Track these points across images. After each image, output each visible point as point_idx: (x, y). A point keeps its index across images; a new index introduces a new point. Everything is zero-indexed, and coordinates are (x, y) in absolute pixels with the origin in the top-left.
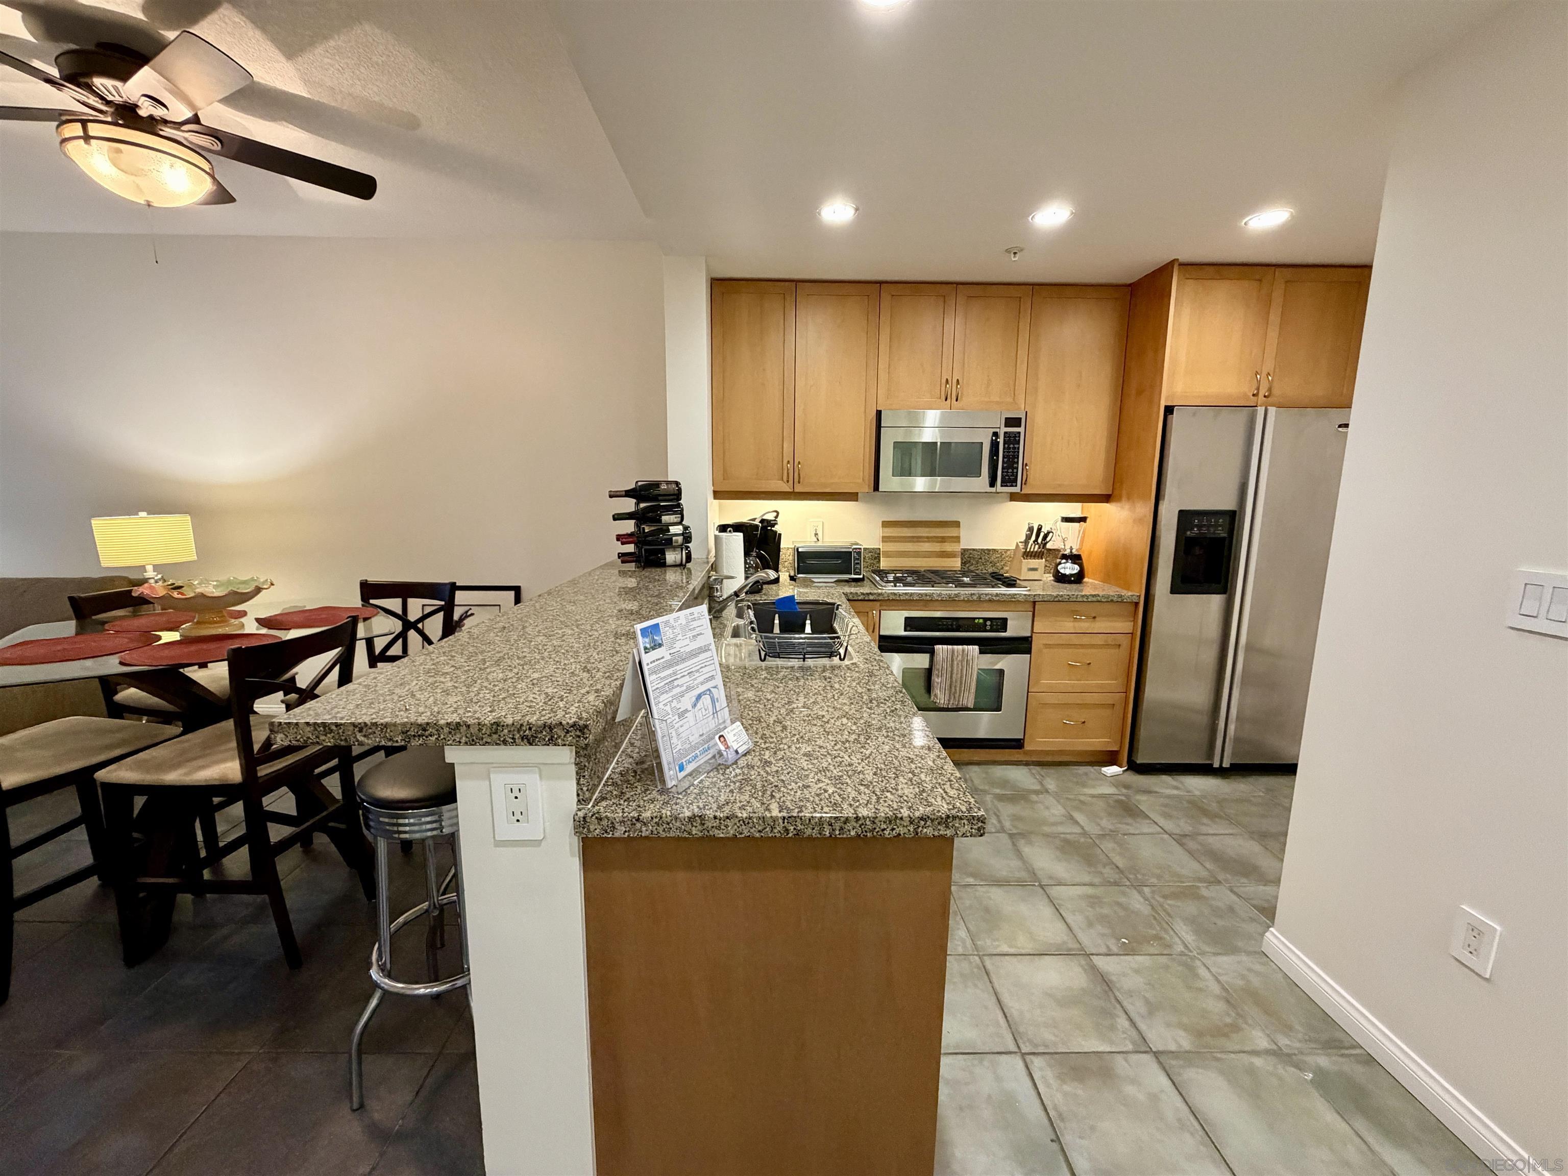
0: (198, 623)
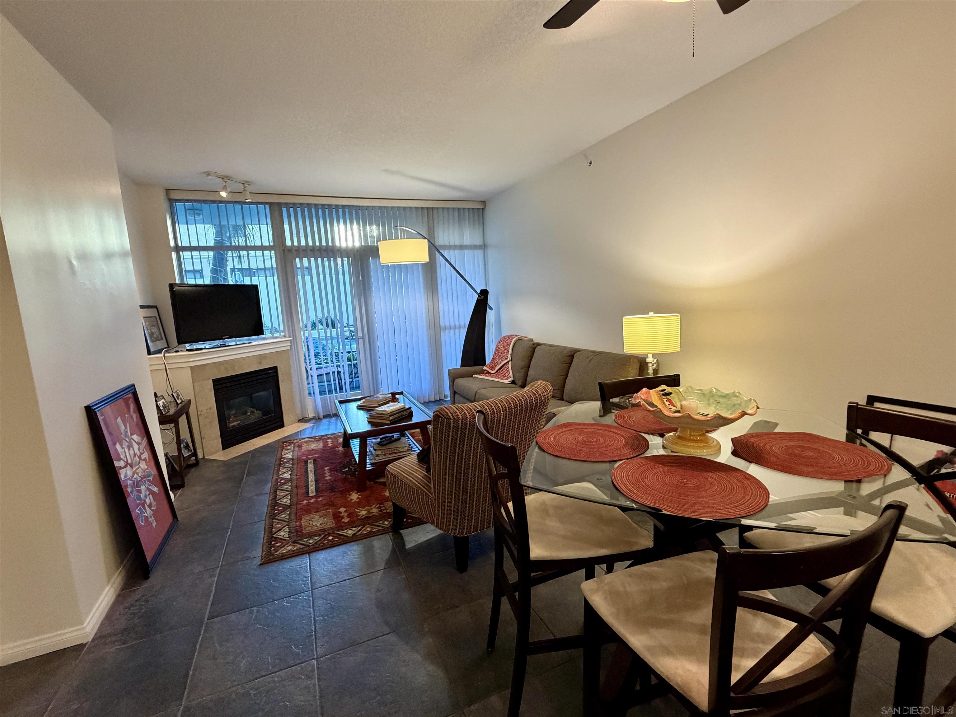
0: (680, 438)
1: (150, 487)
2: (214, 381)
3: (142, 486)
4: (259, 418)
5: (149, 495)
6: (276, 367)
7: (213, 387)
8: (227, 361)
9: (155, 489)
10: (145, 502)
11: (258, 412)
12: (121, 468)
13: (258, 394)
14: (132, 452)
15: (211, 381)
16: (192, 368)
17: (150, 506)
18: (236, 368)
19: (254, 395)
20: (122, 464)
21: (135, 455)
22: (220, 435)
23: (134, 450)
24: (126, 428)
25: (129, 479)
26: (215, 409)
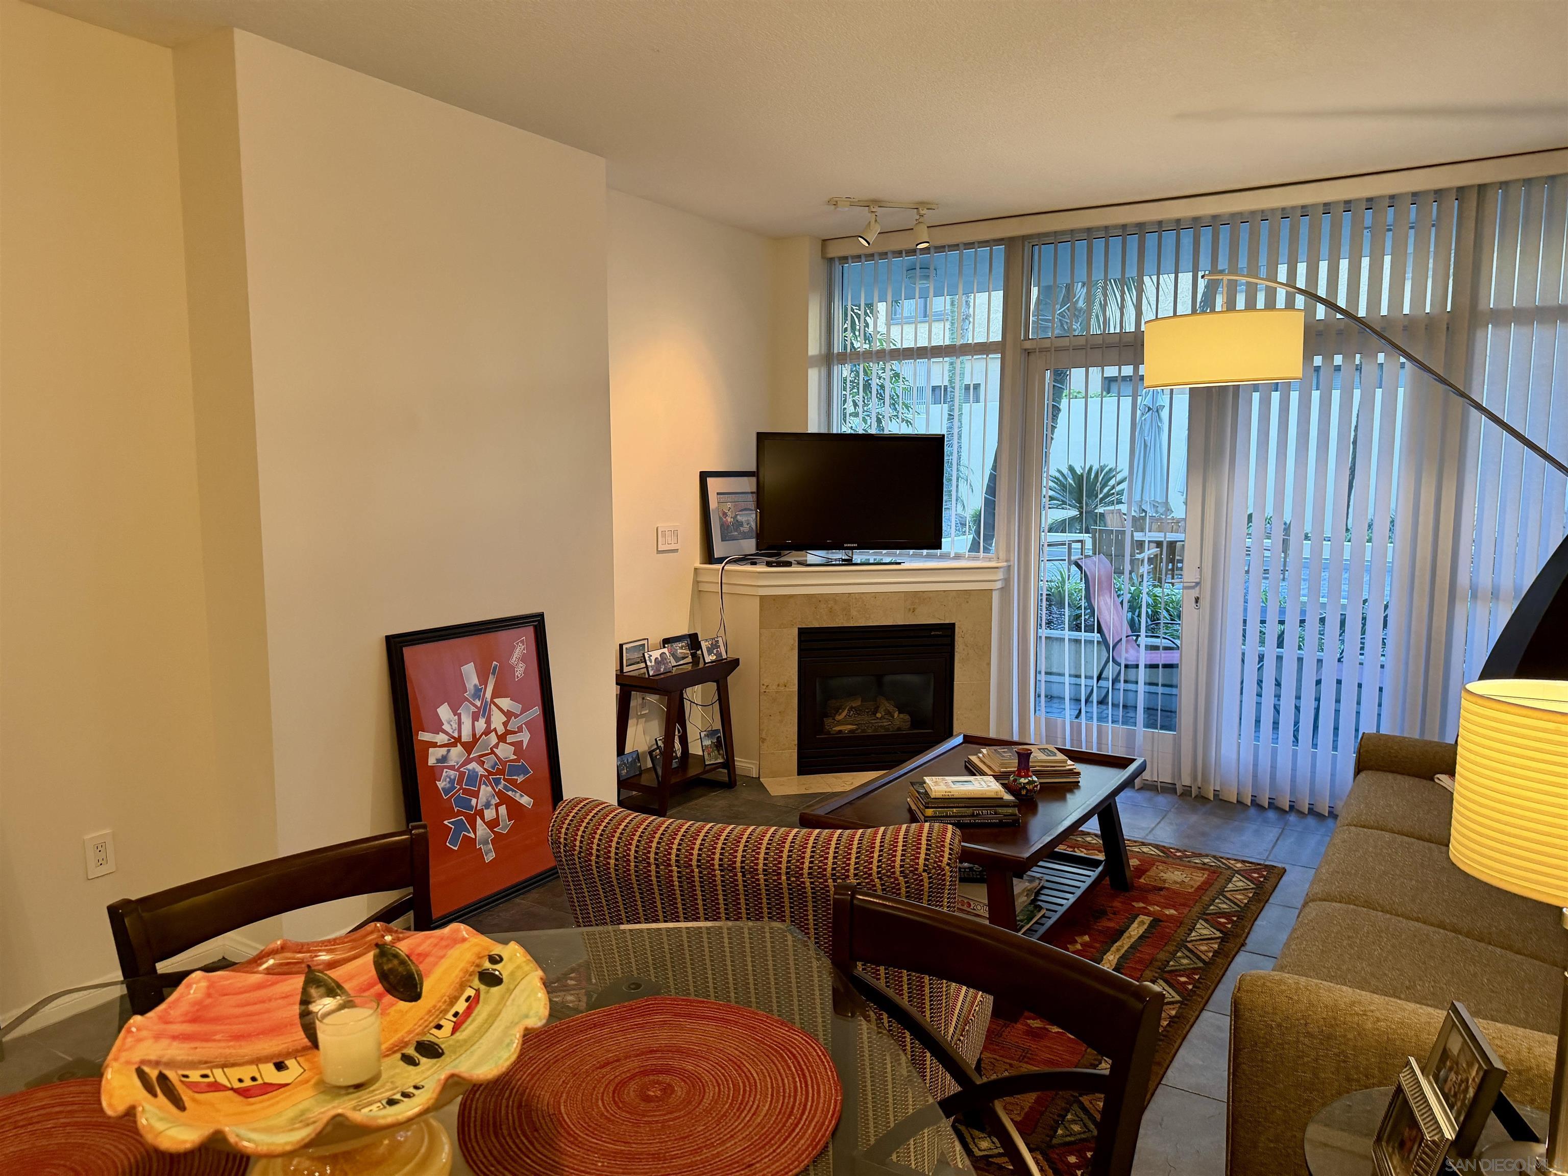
1: (510, 793)
2: (802, 632)
3: (483, 787)
4: (899, 729)
5: (497, 806)
6: (954, 624)
7: (797, 644)
8: (834, 597)
9: (525, 800)
10: (481, 813)
11: (902, 716)
12: (434, 745)
13: (898, 677)
14: (481, 725)
15: (795, 632)
16: (762, 598)
17: (492, 824)
18: (854, 613)
19: (888, 678)
20: (441, 738)
21: (487, 732)
22: (796, 742)
23: (488, 722)
24: (484, 681)
25: (452, 768)
26: (795, 688)
